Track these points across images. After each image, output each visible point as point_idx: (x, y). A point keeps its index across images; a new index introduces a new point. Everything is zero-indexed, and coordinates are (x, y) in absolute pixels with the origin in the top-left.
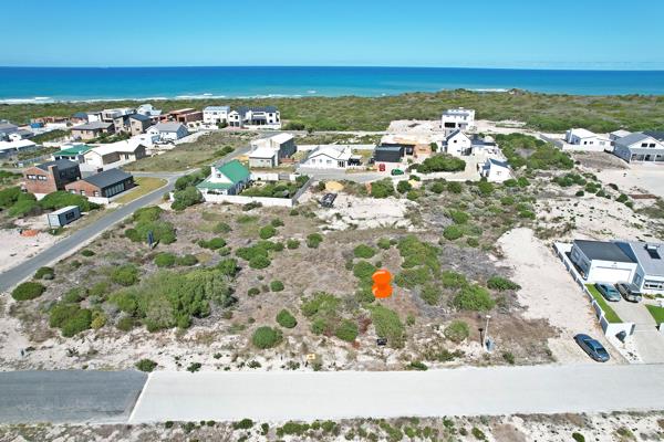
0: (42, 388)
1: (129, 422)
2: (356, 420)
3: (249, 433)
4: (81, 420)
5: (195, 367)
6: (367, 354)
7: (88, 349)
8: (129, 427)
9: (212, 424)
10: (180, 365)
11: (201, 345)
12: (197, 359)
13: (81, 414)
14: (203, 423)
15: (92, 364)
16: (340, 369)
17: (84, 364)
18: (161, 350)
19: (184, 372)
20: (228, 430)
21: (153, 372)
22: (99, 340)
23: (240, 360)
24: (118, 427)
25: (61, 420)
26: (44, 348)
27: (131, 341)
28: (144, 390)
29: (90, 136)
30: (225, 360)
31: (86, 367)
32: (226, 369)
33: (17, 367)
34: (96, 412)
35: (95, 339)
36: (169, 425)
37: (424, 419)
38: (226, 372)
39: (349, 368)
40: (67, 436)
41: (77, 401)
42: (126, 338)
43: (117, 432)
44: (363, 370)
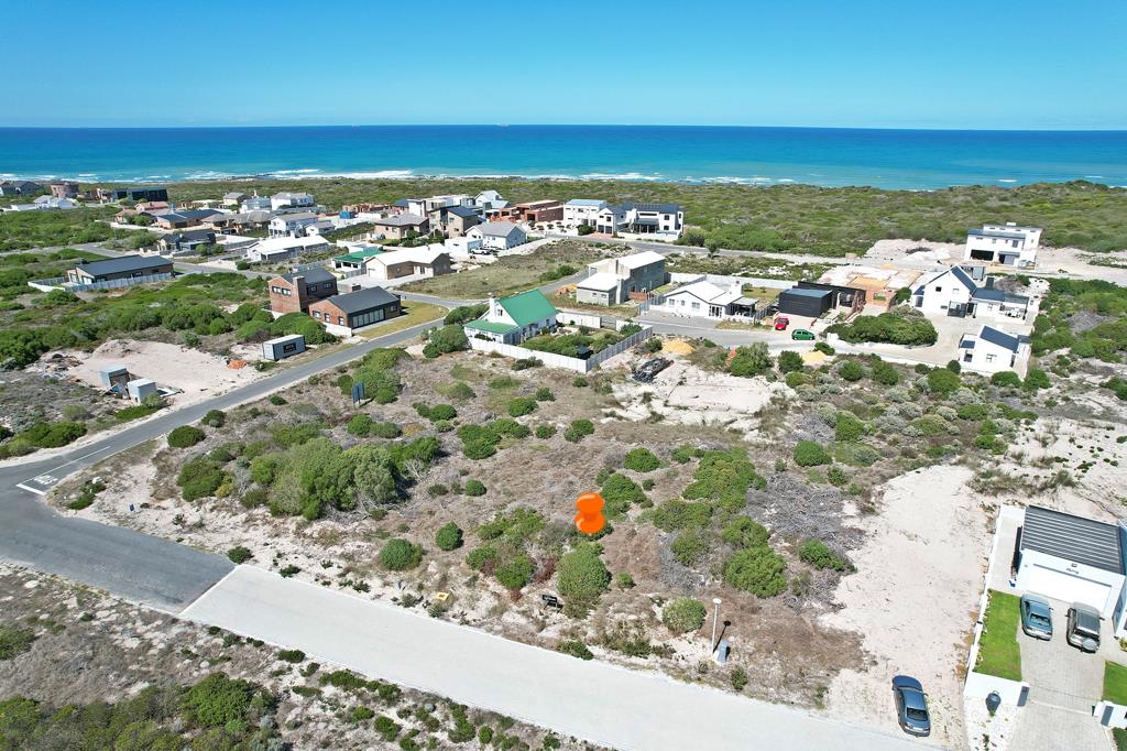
0: (127, 552)
1: (179, 616)
2: (429, 695)
3: (290, 669)
4: (135, 600)
5: (292, 571)
6: (523, 613)
7: (197, 520)
8: (175, 621)
9: (259, 644)
10: (276, 564)
11: (317, 546)
12: (301, 562)
13: (141, 593)
14: (250, 640)
15: (190, 539)
16: (467, 623)
17: (182, 536)
18: (269, 541)
19: (276, 574)
20: (271, 657)
21: (243, 565)
22: (215, 512)
23: (350, 576)
24: (167, 616)
25: (120, 592)
26: (159, 507)
27: (247, 521)
28: (218, 584)
29: (394, 235)
30: (332, 572)
31: (180, 540)
32: (325, 584)
33: (121, 523)
34: (157, 593)
35: (212, 510)
36: (214, 631)
37: (522, 726)
38: (323, 588)
39: (480, 626)
40: (114, 611)
41: (148, 577)
42: (243, 516)
43: (159, 622)
44: (497, 633)
